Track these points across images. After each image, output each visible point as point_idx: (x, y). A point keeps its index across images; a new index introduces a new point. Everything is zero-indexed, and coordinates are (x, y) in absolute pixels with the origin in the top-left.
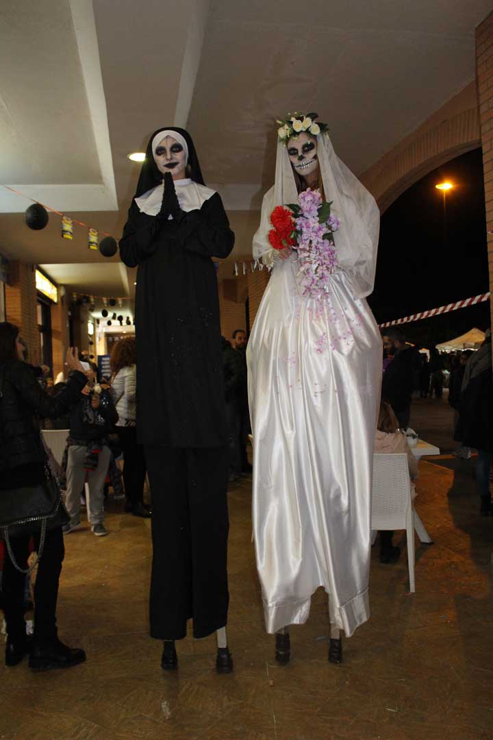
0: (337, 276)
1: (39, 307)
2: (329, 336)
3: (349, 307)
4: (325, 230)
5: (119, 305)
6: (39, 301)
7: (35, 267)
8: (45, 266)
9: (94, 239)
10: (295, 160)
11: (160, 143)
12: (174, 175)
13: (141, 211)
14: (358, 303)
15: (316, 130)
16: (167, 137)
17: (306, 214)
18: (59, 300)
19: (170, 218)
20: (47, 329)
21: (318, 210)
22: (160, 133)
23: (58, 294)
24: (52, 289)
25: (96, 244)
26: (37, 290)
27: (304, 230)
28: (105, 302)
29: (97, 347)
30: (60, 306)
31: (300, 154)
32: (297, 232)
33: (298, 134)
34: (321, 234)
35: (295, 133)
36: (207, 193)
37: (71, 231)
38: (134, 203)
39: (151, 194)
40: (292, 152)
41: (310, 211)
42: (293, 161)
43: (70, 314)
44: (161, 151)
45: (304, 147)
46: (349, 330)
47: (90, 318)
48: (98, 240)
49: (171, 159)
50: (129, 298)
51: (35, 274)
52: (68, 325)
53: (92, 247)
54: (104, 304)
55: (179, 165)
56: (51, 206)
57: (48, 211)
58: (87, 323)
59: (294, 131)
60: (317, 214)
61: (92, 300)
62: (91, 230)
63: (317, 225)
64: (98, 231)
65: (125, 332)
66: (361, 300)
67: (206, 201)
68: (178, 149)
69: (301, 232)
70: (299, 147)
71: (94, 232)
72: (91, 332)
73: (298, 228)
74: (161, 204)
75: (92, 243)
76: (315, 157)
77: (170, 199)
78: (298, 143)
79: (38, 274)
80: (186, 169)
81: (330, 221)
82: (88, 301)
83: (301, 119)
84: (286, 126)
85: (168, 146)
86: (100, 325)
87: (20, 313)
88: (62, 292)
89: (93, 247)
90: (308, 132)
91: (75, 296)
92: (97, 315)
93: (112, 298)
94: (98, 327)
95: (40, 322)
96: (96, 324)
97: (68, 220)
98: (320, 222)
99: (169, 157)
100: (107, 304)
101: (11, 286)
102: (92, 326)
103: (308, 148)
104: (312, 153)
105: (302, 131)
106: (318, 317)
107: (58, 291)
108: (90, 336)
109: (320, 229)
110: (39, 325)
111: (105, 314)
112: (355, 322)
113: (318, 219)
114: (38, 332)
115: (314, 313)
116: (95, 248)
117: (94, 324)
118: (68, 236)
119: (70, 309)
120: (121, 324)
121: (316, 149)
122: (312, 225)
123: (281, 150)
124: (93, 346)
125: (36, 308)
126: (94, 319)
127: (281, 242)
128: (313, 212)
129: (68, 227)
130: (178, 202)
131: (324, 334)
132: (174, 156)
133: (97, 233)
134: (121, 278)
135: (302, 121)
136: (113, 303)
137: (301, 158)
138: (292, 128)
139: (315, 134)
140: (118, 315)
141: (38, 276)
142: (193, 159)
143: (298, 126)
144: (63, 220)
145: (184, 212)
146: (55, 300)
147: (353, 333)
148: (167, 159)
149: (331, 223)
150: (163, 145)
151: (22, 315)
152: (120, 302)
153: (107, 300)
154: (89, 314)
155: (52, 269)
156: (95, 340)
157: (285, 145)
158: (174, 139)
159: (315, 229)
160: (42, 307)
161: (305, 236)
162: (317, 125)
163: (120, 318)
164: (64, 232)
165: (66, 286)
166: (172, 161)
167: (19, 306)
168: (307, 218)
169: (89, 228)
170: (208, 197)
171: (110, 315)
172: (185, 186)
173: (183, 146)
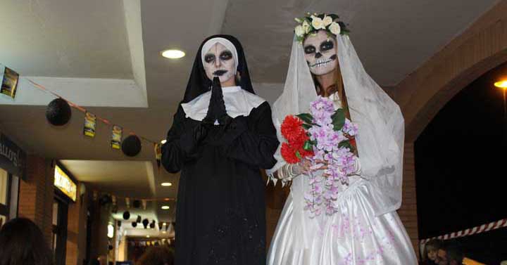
0: (364, 187)
1: (55, 206)
2: (354, 258)
3: (379, 222)
4: (342, 137)
5: (143, 207)
6: (55, 198)
7: (55, 162)
8: (66, 162)
9: (117, 137)
10: (312, 58)
11: (210, 50)
12: (223, 83)
13: (187, 117)
14: (388, 217)
15: (336, 29)
16: (216, 44)
17: (319, 122)
18: (79, 199)
19: (216, 123)
20: (61, 230)
21: (332, 117)
22: (211, 40)
23: (77, 192)
24: (72, 186)
25: (119, 143)
26: (55, 187)
27: (318, 139)
28: (128, 203)
29: (117, 251)
30: (78, 205)
31: (317, 51)
32: (311, 143)
33: (317, 31)
34: (337, 142)
35: (314, 30)
36: (256, 102)
37: (93, 128)
38: (181, 108)
39: (198, 99)
40: (308, 50)
41: (322, 118)
42: (310, 61)
43: (88, 214)
44: (210, 58)
45: (322, 45)
46: (377, 249)
47: (112, 220)
48: (121, 139)
49: (220, 66)
50: (155, 200)
51: (54, 171)
52: (85, 227)
53: (114, 146)
54: (126, 205)
55: (228, 73)
56: (74, 100)
57: (70, 105)
58: (108, 224)
59: (313, 28)
60: (331, 121)
61: (114, 200)
62: (115, 128)
63: (332, 132)
64: (122, 129)
65: (148, 236)
66: (392, 212)
67: (254, 109)
68: (227, 56)
69: (315, 143)
70: (317, 45)
71: (117, 129)
72: (110, 234)
73: (312, 138)
74: (207, 109)
75: (114, 141)
76: (334, 57)
77: (217, 104)
78: (316, 40)
79: (58, 171)
80: (236, 76)
81: (347, 128)
82: (110, 200)
83: (322, 17)
84: (305, 23)
85: (217, 54)
86: (121, 228)
87: (34, 212)
88: (82, 190)
89: (116, 146)
90: (327, 30)
91: (95, 195)
92: (119, 216)
93: (136, 199)
94: (119, 229)
95: (55, 222)
96: (117, 227)
97: (92, 117)
98: (335, 129)
99: (218, 64)
100: (130, 206)
101: (26, 181)
102: (113, 228)
103: (327, 46)
104: (331, 52)
105: (321, 29)
106: (343, 235)
107: (78, 188)
108: (110, 239)
109: (336, 137)
110: (54, 226)
111: (126, 216)
112: (385, 240)
113: (333, 126)
114: (52, 233)
115: (339, 230)
116: (118, 147)
117: (114, 226)
118: (89, 134)
119: (88, 209)
120: (145, 227)
121: (336, 48)
122: (327, 133)
123: (297, 47)
124: (111, 251)
125: (52, 206)
126: (115, 220)
127: (294, 154)
128: (326, 120)
129: (90, 124)
130: (225, 107)
131: (350, 255)
132: (223, 63)
133: (121, 131)
134: (147, 176)
135: (322, 19)
136: (137, 205)
137: (318, 56)
138: (311, 25)
139: (335, 33)
140: (143, 219)
141: (58, 172)
142: (242, 67)
143: (318, 23)
144: (86, 116)
145: (230, 117)
146: (74, 199)
147: (381, 251)
148: (217, 67)
149: (348, 130)
150: (213, 52)
151: (36, 215)
152: (144, 204)
153: (130, 201)
154: (110, 215)
155: (73, 165)
156: (115, 244)
157: (301, 43)
158: (224, 46)
159: (331, 137)
160: (59, 206)
161: (319, 146)
162: (338, 24)
163: (146, 222)
164: (86, 129)
165: (87, 184)
166: (221, 69)
167: (34, 204)
168: (320, 126)
169: (113, 126)
170: (256, 106)
171: (133, 217)
172: (234, 93)
173: (232, 52)
